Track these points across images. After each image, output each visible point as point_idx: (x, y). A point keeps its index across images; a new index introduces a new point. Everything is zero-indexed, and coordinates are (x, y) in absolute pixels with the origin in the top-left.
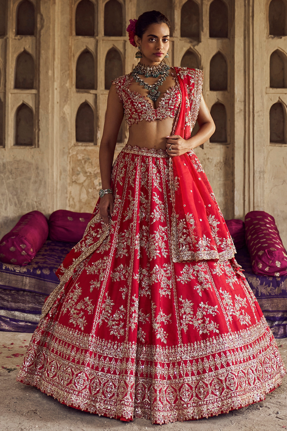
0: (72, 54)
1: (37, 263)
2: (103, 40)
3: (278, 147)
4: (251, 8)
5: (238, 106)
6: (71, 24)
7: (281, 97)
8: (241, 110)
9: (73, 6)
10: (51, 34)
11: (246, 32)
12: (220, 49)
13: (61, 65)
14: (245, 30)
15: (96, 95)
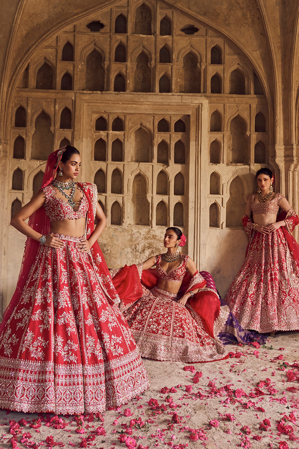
0: (92, 172)
2: (111, 164)
3: (214, 230)
4: (199, 147)
5: (191, 205)
6: (92, 153)
7: (216, 200)
8: (193, 207)
9: (93, 142)
12: (181, 170)
13: (86, 178)
14: (196, 160)
15: (106, 196)
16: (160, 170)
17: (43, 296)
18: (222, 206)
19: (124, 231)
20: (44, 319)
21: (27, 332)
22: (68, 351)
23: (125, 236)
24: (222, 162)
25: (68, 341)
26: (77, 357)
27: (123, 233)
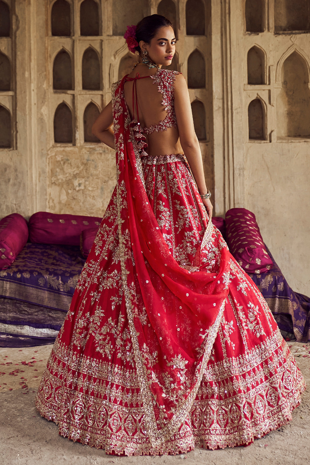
0: (49, 55)
1: (17, 266)
2: (79, 40)
3: (257, 144)
4: (227, 5)
5: (217, 104)
6: (47, 25)
7: (259, 94)
8: (220, 107)
9: (48, 6)
10: (27, 35)
11: (223, 29)
12: (197, 47)
13: (38, 66)
14: (222, 28)
15: (73, 95)
18: (270, 103)
19: (107, 151)
23: (108, 160)
24: (267, 30)
27: (104, 155)
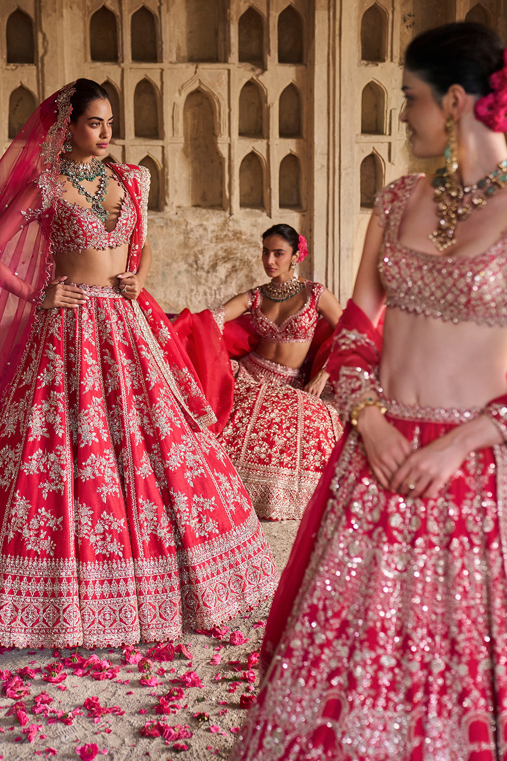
2: (130, 69)
4: (337, 24)
5: (319, 161)
6: (85, 45)
7: (375, 148)
8: (323, 166)
10: (59, 62)
11: (331, 57)
12: (293, 80)
14: (329, 55)
15: (124, 147)
16: (245, 81)
17: (46, 420)
18: (390, 160)
19: (169, 223)
20: (48, 471)
21: (14, 499)
22: (104, 534)
23: (172, 235)
24: (389, 59)
25: (102, 513)
26: (123, 546)
27: (167, 229)
